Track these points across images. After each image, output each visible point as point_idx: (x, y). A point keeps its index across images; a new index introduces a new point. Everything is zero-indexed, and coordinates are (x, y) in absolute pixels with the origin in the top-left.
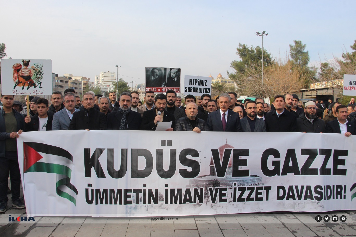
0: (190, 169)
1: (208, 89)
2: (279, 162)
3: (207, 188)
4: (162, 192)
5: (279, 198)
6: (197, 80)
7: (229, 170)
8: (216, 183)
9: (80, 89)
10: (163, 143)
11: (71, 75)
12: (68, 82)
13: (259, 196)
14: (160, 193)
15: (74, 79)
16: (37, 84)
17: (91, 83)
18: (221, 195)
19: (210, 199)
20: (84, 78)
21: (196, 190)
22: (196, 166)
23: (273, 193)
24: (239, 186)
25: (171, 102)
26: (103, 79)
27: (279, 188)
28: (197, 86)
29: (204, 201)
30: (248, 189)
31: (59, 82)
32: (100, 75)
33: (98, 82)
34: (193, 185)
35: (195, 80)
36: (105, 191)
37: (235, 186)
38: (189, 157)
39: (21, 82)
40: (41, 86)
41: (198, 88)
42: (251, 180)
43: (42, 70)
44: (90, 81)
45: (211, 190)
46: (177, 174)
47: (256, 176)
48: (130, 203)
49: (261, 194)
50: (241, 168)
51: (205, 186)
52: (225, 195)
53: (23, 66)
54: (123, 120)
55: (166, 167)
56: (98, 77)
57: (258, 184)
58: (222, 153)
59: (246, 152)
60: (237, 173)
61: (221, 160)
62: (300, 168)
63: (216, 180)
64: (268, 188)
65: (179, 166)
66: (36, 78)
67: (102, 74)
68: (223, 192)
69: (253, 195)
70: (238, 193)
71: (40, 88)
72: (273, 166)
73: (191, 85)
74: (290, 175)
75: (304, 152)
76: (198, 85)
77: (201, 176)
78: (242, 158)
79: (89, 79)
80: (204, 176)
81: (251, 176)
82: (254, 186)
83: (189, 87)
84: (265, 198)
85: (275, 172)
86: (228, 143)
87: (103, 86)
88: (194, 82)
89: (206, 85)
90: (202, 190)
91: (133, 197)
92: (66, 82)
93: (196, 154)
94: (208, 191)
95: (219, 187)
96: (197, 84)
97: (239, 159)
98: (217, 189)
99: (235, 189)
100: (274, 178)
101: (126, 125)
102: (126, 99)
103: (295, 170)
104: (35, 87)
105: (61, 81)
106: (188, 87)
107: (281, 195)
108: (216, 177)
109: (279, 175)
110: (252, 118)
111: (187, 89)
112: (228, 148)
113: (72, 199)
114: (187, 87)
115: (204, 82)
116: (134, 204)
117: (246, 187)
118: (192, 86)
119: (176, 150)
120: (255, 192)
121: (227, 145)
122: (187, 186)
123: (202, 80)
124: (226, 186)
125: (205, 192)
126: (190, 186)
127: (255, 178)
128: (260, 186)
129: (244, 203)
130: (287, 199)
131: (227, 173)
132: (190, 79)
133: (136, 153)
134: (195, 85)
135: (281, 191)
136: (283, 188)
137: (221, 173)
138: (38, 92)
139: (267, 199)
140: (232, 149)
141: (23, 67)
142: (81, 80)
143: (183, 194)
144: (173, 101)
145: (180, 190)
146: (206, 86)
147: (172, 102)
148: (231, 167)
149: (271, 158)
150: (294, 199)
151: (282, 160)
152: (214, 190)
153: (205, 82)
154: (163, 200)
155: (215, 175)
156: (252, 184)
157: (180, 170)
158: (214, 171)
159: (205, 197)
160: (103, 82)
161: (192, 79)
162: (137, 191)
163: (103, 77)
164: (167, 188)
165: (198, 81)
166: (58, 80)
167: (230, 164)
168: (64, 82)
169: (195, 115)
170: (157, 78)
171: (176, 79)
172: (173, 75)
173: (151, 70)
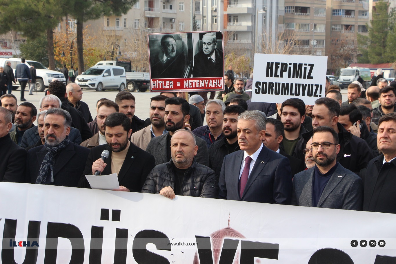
1: (317, 86)
6: (286, 64)
10: (104, 214)
25: (169, 125)
28: (285, 79)
35: (280, 66)
41: (288, 84)
54: (44, 164)
61: (215, 261)
73: (271, 76)
76: (289, 77)
78: (260, 262)
83: (266, 83)
86: (231, 226)
88: (279, 70)
89: (310, 77)
96: (286, 74)
97: (255, 263)
101: (48, 175)
102: (52, 122)
106: (264, 83)
110: (324, 169)
111: (261, 87)
112: (231, 236)
114: (259, 83)
115: (305, 69)
118: (274, 80)
119: (127, 230)
121: (229, 231)
132: (268, 63)
134: (282, 76)
140: (241, 240)
144: (173, 123)
146: (312, 78)
147: (172, 125)
153: (308, 68)
161: (272, 63)
165: (289, 66)
169: (186, 158)
170: (173, 58)
171: (213, 57)
172: (207, 48)
173: (160, 39)
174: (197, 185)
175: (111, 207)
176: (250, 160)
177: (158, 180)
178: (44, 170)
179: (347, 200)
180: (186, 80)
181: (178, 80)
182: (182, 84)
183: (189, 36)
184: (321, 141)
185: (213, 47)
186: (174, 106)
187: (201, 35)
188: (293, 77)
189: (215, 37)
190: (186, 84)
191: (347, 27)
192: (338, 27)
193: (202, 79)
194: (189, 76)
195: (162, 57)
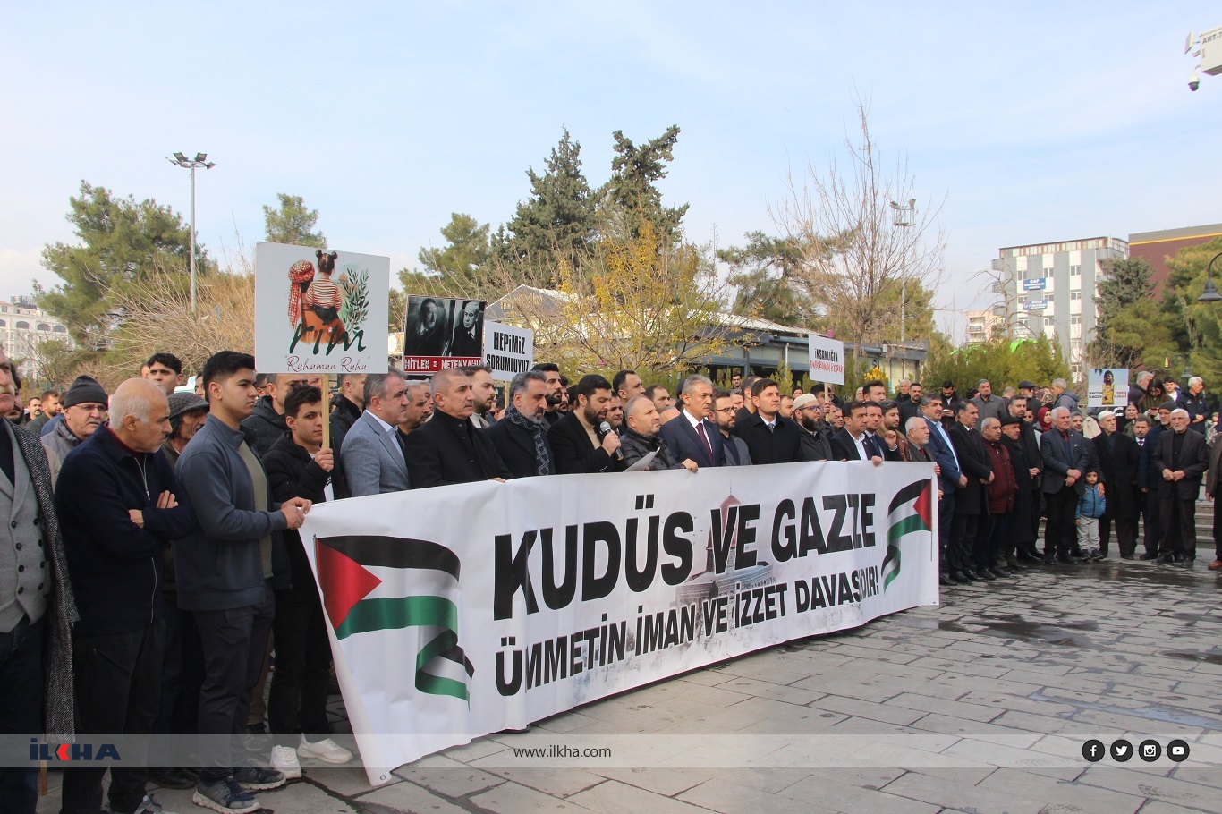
0: (679, 562)
2: (794, 528)
7: (732, 556)
8: (713, 589)
10: (639, 502)
13: (771, 608)
16: (351, 336)
18: (720, 615)
22: (687, 552)
23: (790, 599)
24: (743, 589)
27: (798, 585)
30: (755, 594)
37: (738, 592)
38: (678, 532)
39: (312, 328)
40: (362, 345)
42: (759, 573)
43: (365, 291)
46: (658, 579)
47: (765, 564)
49: (773, 602)
50: (747, 548)
52: (724, 614)
53: (317, 270)
57: (767, 582)
60: (741, 560)
61: (723, 533)
63: (714, 582)
64: (781, 589)
65: (662, 557)
66: (351, 314)
68: (722, 608)
69: (763, 608)
70: (742, 605)
71: (361, 349)
77: (694, 577)
78: (749, 524)
80: (700, 574)
81: (760, 563)
82: (762, 587)
84: (779, 613)
90: (693, 607)
93: (689, 524)
95: (717, 598)
97: (746, 527)
99: (739, 597)
104: (347, 347)
108: (714, 575)
110: (727, 434)
116: (585, 669)
117: (752, 590)
119: (658, 517)
120: (764, 599)
124: (726, 593)
125: (697, 614)
127: (763, 568)
128: (770, 585)
129: (751, 628)
130: (813, 607)
131: (728, 562)
138: (354, 363)
139: (783, 614)
141: (318, 275)
143: (665, 624)
148: (734, 548)
150: (823, 605)
155: (713, 570)
156: (760, 582)
157: (663, 567)
158: (712, 560)
159: (697, 626)
167: (734, 542)
170: (430, 330)
171: (473, 332)
172: (468, 320)
173: (420, 303)
185: (475, 319)
187: (465, 303)
189: (478, 307)
193: (460, 359)
194: (447, 354)
195: (419, 328)
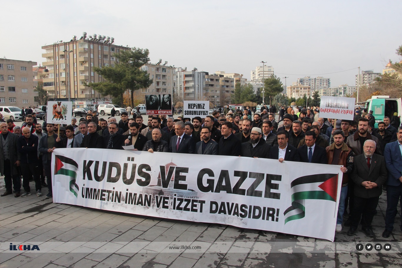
0: (144, 179)
1: (206, 111)
2: (213, 181)
3: (154, 196)
4: (124, 195)
5: (212, 211)
6: (195, 104)
7: (172, 183)
8: (161, 192)
9: (233, 86)
10: (129, 159)
11: (223, 72)
12: (219, 80)
13: (194, 208)
14: (122, 195)
15: (226, 76)
16: (64, 117)
17: (244, 80)
18: (165, 202)
19: (156, 204)
20: (236, 75)
21: (146, 196)
22: (148, 177)
23: (206, 207)
24: (178, 197)
26: (259, 75)
27: (212, 203)
29: (151, 205)
30: (186, 200)
31: (209, 81)
32: (256, 70)
33: (254, 78)
34: (145, 192)
35: (193, 105)
36: (92, 189)
37: (175, 197)
38: (144, 170)
39: (56, 116)
41: (196, 111)
42: (189, 193)
43: (67, 108)
44: (243, 77)
45: (157, 197)
46: (135, 182)
47: (192, 191)
48: (104, 199)
49: (196, 206)
50: (181, 182)
51: (153, 193)
52: (167, 203)
53: (58, 105)
54: (110, 141)
55: (128, 177)
56: (254, 73)
57: (193, 197)
58: (168, 169)
59: (186, 170)
60: (177, 186)
61: (166, 174)
62: (232, 187)
63: (161, 190)
64: (202, 202)
65: (137, 177)
66: (64, 113)
67: (258, 68)
68: (166, 200)
69: (189, 206)
70: (178, 202)
71: (65, 119)
72: (207, 183)
73: (190, 108)
74: (223, 193)
75: (237, 173)
76: (196, 108)
77: (151, 186)
78: (182, 174)
79: (242, 75)
80: (153, 186)
81: (189, 190)
82: (190, 199)
83: (188, 111)
84: (199, 210)
85: (209, 189)
86: (173, 162)
87: (259, 82)
89: (204, 108)
90: (151, 196)
91: (106, 195)
92: (217, 80)
93: (149, 169)
94: (154, 197)
95: (163, 196)
96: (195, 108)
97: (180, 175)
98: (161, 198)
99: (175, 199)
100: (208, 194)
101: (111, 145)
102: (112, 127)
103: (228, 189)
104: (63, 119)
105: (212, 80)
106: (187, 111)
107: (214, 209)
108: (161, 188)
109: (212, 191)
110: (206, 141)
111: (187, 112)
112: (172, 165)
113: (76, 194)
114: (186, 111)
115: (202, 105)
116: (106, 201)
117: (184, 198)
118: (191, 110)
119: (136, 164)
120: (191, 203)
121: (172, 163)
122: (140, 192)
123: (200, 104)
124: (168, 196)
125: (153, 199)
126: (143, 192)
127: (191, 192)
128: (195, 199)
129: (182, 212)
130: (219, 213)
131: (169, 185)
132: (189, 104)
133: (112, 165)
134: (194, 108)
135: (214, 206)
136: (216, 203)
137: (165, 185)
138: (64, 122)
139: (201, 211)
140: (175, 167)
142: (233, 77)
143: (137, 197)
145: (135, 194)
146: (204, 109)
148: (173, 181)
149: (206, 177)
150: (225, 213)
151: (216, 179)
152: (159, 197)
153: (203, 105)
154: (124, 201)
155: (161, 186)
156: (189, 196)
157: (137, 179)
158: (160, 182)
159: (152, 202)
160: (259, 77)
161: (190, 104)
162: (109, 192)
163: (259, 72)
164: (127, 192)
165: (196, 105)
166: (208, 79)
167: (172, 179)
168: (215, 80)
169: (158, 139)
170: (154, 103)
171: (168, 103)
172: (166, 100)
173: (149, 96)
174: (162, 148)
175: (131, 156)
176: (180, 138)
177: (148, 146)
178: (109, 143)
179: (213, 152)
180: (159, 111)
181: (156, 111)
182: (157, 112)
183: (160, 96)
184: (204, 132)
185: (168, 99)
186: (155, 120)
187: (164, 95)
188: (198, 108)
189: (168, 96)
190: (159, 112)
191: (227, 91)
192: (224, 91)
195: (150, 103)
